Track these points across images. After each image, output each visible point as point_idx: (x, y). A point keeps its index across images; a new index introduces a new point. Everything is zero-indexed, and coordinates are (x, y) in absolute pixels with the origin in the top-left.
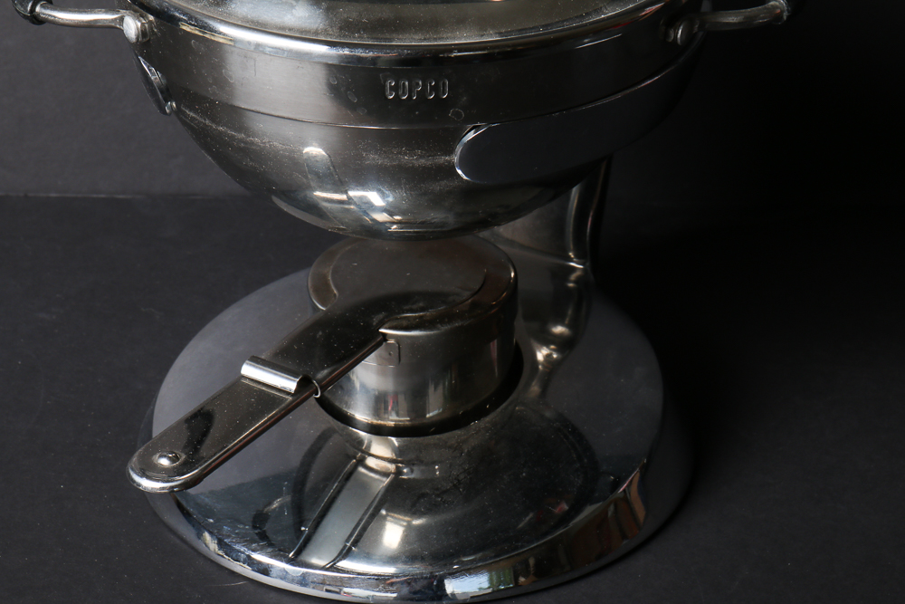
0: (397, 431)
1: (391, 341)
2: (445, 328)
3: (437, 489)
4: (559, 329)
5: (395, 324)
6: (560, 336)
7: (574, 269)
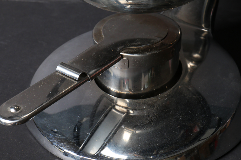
0: (127, 97)
1: (125, 58)
2: (148, 54)
3: (142, 123)
4: (196, 55)
5: (127, 51)
6: (197, 58)
7: (204, 32)
